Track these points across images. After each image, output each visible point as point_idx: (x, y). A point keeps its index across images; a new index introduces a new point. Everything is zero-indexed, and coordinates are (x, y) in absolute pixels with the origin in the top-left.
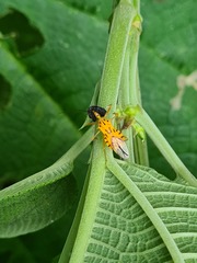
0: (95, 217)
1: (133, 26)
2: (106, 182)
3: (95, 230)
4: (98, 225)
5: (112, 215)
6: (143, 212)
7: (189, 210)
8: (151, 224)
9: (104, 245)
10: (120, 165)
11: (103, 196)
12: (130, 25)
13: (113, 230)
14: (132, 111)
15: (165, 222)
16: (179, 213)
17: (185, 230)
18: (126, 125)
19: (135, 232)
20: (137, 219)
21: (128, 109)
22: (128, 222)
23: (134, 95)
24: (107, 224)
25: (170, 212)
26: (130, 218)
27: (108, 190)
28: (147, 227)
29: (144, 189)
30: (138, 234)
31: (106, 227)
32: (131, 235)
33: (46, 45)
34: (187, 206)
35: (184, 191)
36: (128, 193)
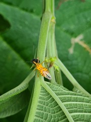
0: (37, 107)
1: (51, 22)
2: (41, 92)
3: (37, 113)
4: (38, 111)
5: (44, 106)
6: (58, 104)
7: (78, 103)
8: (61, 110)
9: (41, 119)
10: (47, 84)
11: (40, 98)
12: (50, 21)
13: (45, 113)
14: (53, 59)
15: (67, 109)
16: (73, 104)
17: (76, 111)
18: (51, 66)
19: (54, 113)
20: (55, 108)
21: (51, 59)
22: (51, 109)
23: (53, 52)
24: (42, 110)
25: (69, 104)
26: (52, 107)
27: (42, 95)
28: (59, 111)
29: (58, 94)
30: (56, 114)
31: (41, 112)
32: (53, 115)
33: (12, 28)
34: (77, 101)
35: (75, 95)
36: (51, 96)
